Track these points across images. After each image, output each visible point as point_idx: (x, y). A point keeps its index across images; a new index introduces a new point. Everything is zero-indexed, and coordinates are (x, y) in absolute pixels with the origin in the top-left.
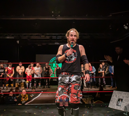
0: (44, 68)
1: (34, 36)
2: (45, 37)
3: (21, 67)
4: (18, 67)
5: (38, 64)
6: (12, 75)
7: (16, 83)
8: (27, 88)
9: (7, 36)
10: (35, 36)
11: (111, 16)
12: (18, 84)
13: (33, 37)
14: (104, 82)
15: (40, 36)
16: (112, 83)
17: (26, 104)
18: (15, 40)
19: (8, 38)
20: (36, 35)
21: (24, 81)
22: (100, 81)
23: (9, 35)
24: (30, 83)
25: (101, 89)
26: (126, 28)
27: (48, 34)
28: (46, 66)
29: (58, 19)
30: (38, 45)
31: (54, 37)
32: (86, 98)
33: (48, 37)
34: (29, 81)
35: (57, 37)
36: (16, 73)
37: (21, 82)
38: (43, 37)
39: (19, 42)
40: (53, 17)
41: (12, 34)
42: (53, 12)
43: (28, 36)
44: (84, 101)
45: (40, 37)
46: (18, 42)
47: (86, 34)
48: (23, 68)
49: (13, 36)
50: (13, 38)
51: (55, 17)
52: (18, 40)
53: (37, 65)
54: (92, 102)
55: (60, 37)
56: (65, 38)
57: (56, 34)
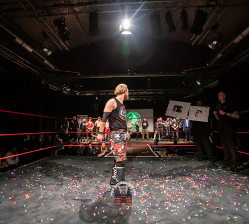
3: (99, 121)
4: (97, 122)
6: (92, 128)
8: (106, 141)
9: (87, 93)
11: (184, 72)
13: (110, 94)
14: (177, 136)
16: (186, 137)
17: (106, 156)
18: (94, 96)
19: (88, 95)
22: (173, 135)
23: (89, 93)
25: (176, 143)
26: (199, 83)
31: (130, 93)
32: (161, 151)
34: (107, 134)
35: (132, 93)
36: (95, 127)
40: (129, 75)
41: (91, 91)
43: (105, 92)
44: (160, 154)
46: (97, 98)
47: (160, 90)
49: (92, 93)
50: (92, 94)
51: (131, 74)
52: (97, 96)
54: (167, 155)
55: (135, 93)
56: (141, 93)
57: (132, 90)
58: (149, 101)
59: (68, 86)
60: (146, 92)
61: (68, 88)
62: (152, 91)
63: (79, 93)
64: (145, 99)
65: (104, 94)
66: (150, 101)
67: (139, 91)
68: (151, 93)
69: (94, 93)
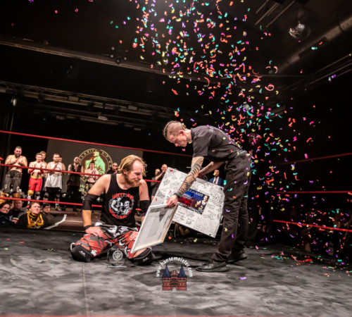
0: (70, 166)
1: (53, 94)
2: (79, 101)
5: (56, 157)
7: (2, 193)
10: (55, 96)
12: (5, 196)
13: (49, 98)
15: (68, 96)
18: (8, 97)
20: (59, 95)
24: (37, 195)
27: (85, 95)
28: (73, 162)
29: (120, 65)
30: (58, 117)
31: (99, 105)
33: (84, 103)
34: (35, 192)
35: (104, 106)
37: (15, 192)
38: (73, 100)
39: (17, 103)
40: (111, 59)
41: (2, 82)
42: (113, 49)
43: (39, 92)
45: (68, 100)
46: (14, 102)
47: (165, 109)
48: (23, 160)
49: (3, 86)
51: (115, 59)
52: (15, 98)
53: (54, 159)
55: (110, 107)
56: (123, 109)
57: (104, 98)
58: (136, 129)
60: (135, 108)
62: (150, 109)
64: (127, 125)
65: (35, 96)
66: (140, 130)
67: (120, 104)
68: (146, 112)
69: (8, 88)
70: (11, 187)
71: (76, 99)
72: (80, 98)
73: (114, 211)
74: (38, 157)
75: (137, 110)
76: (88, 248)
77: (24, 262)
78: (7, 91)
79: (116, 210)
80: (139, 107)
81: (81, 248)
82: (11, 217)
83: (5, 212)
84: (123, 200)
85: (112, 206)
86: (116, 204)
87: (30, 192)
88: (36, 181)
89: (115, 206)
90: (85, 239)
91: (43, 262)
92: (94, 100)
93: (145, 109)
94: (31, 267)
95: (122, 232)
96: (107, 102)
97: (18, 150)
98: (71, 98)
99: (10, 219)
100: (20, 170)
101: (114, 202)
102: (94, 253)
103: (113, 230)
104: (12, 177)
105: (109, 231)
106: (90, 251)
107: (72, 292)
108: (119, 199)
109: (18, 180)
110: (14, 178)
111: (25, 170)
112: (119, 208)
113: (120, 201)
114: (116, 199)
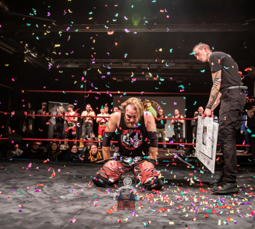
2: (130, 66)
3: (88, 112)
7: (81, 139)
8: (99, 147)
9: (67, 63)
10: (112, 64)
11: (247, 24)
15: (121, 63)
18: (81, 70)
19: (69, 66)
20: (115, 63)
21: (93, 136)
23: (72, 62)
27: (134, 60)
31: (145, 66)
33: (134, 66)
35: (149, 66)
38: (126, 65)
39: (87, 73)
41: (76, 60)
43: (101, 63)
45: (121, 66)
46: (85, 73)
48: (92, 114)
49: (77, 63)
50: (77, 66)
52: (85, 69)
55: (154, 66)
56: (164, 67)
57: (148, 60)
59: (34, 48)
61: (33, 52)
62: (186, 63)
63: (52, 62)
65: (98, 66)
66: (181, 82)
68: (183, 67)
69: (80, 64)
70: (86, 134)
71: (128, 64)
72: (130, 63)
73: (126, 144)
74: (102, 110)
75: (176, 66)
76: (106, 177)
77: (53, 187)
78: (80, 66)
79: (128, 143)
80: (176, 63)
81: (99, 176)
82: (80, 155)
83: (74, 152)
84: (132, 136)
85: (124, 141)
86: (127, 138)
87: (100, 136)
88: (102, 129)
89: (126, 140)
90: (103, 169)
91: (69, 188)
92: (141, 63)
93: (182, 64)
94: (55, 191)
95: (136, 161)
96: (151, 63)
97: (88, 106)
98: (124, 64)
99: (79, 157)
100: (91, 121)
101: (125, 137)
102: (111, 180)
103: (129, 160)
104: (86, 127)
105: (125, 161)
106: (107, 179)
107: (67, 213)
108: (128, 135)
109: (90, 128)
110: (88, 127)
111: (94, 121)
112: (129, 142)
113: (130, 137)
114: (126, 135)
